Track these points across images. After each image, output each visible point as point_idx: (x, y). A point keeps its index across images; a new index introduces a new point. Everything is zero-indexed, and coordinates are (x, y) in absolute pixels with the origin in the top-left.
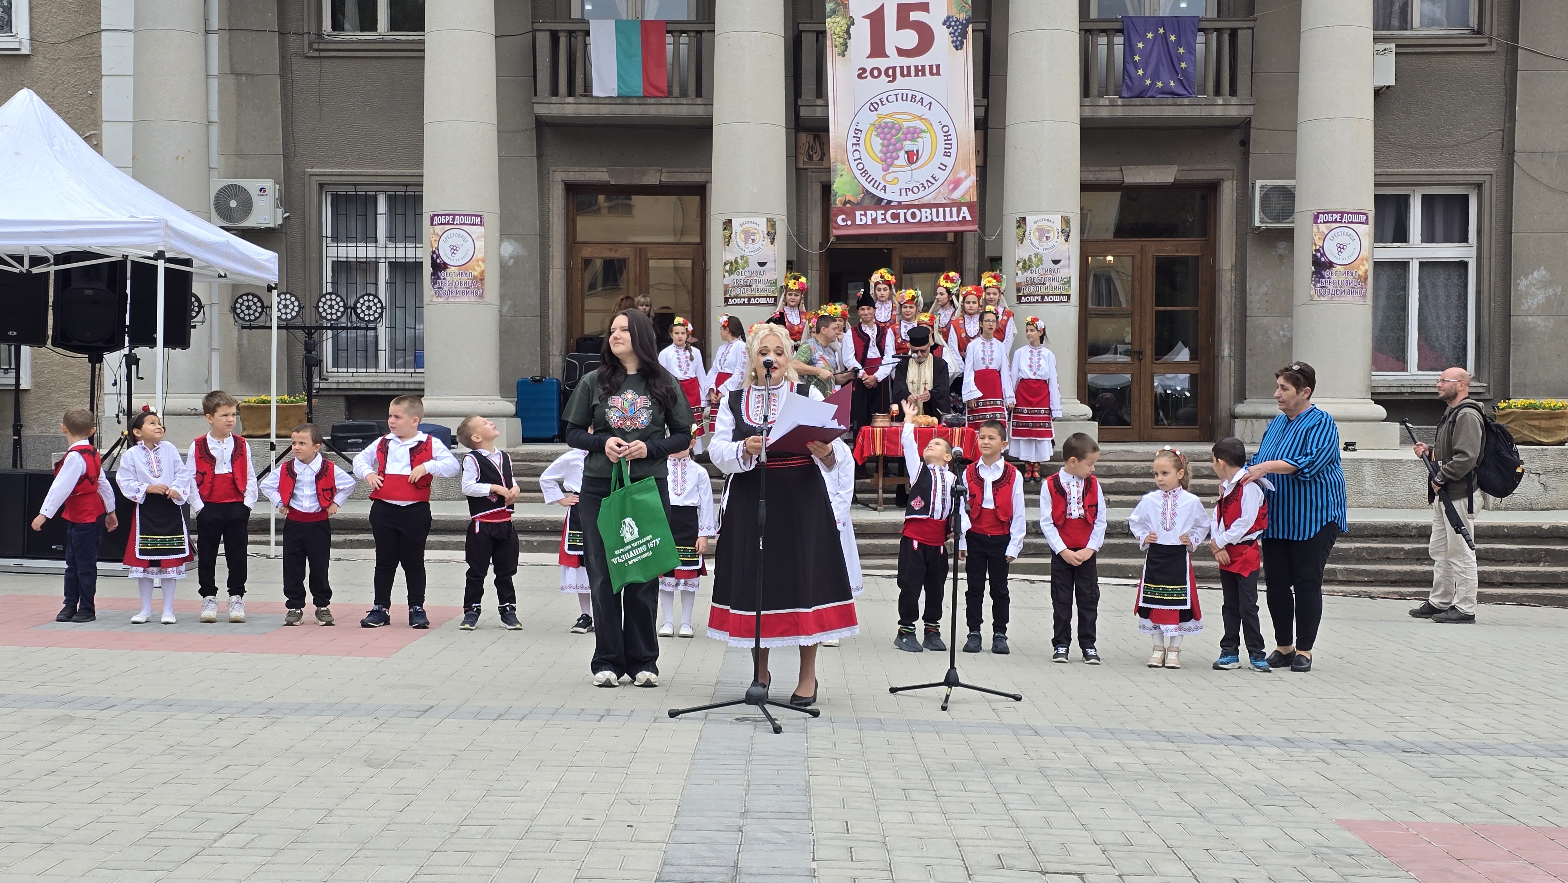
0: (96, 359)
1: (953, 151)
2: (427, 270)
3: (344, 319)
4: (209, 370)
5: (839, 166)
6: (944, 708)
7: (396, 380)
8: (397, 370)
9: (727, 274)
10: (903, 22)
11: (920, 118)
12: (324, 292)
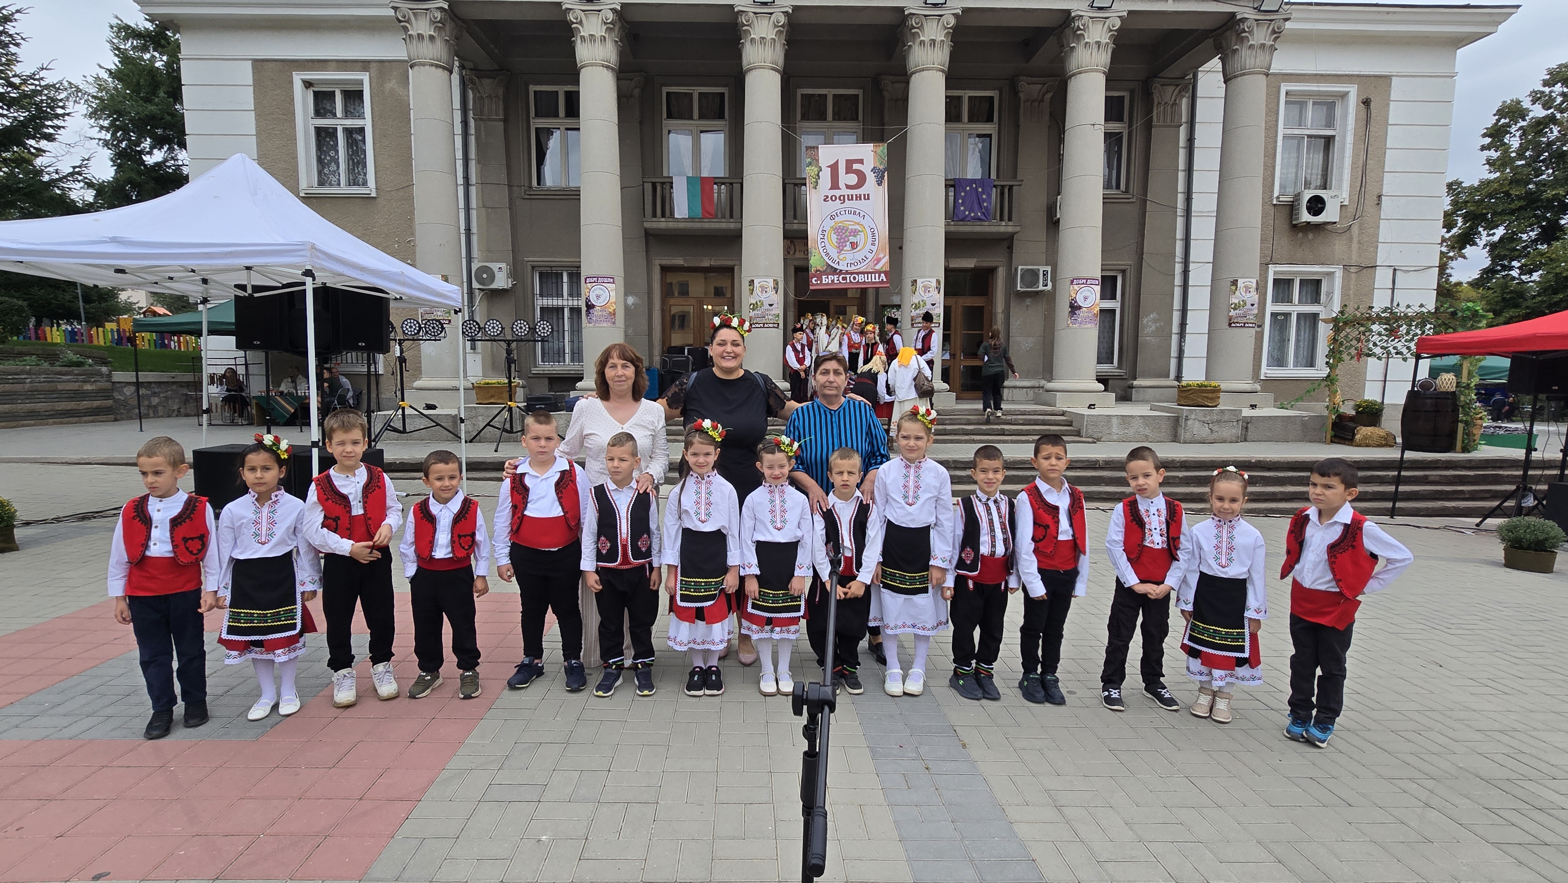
1: (877, 242)
2: (584, 309)
5: (813, 250)
9: (751, 311)
10: (849, 170)
11: (858, 224)
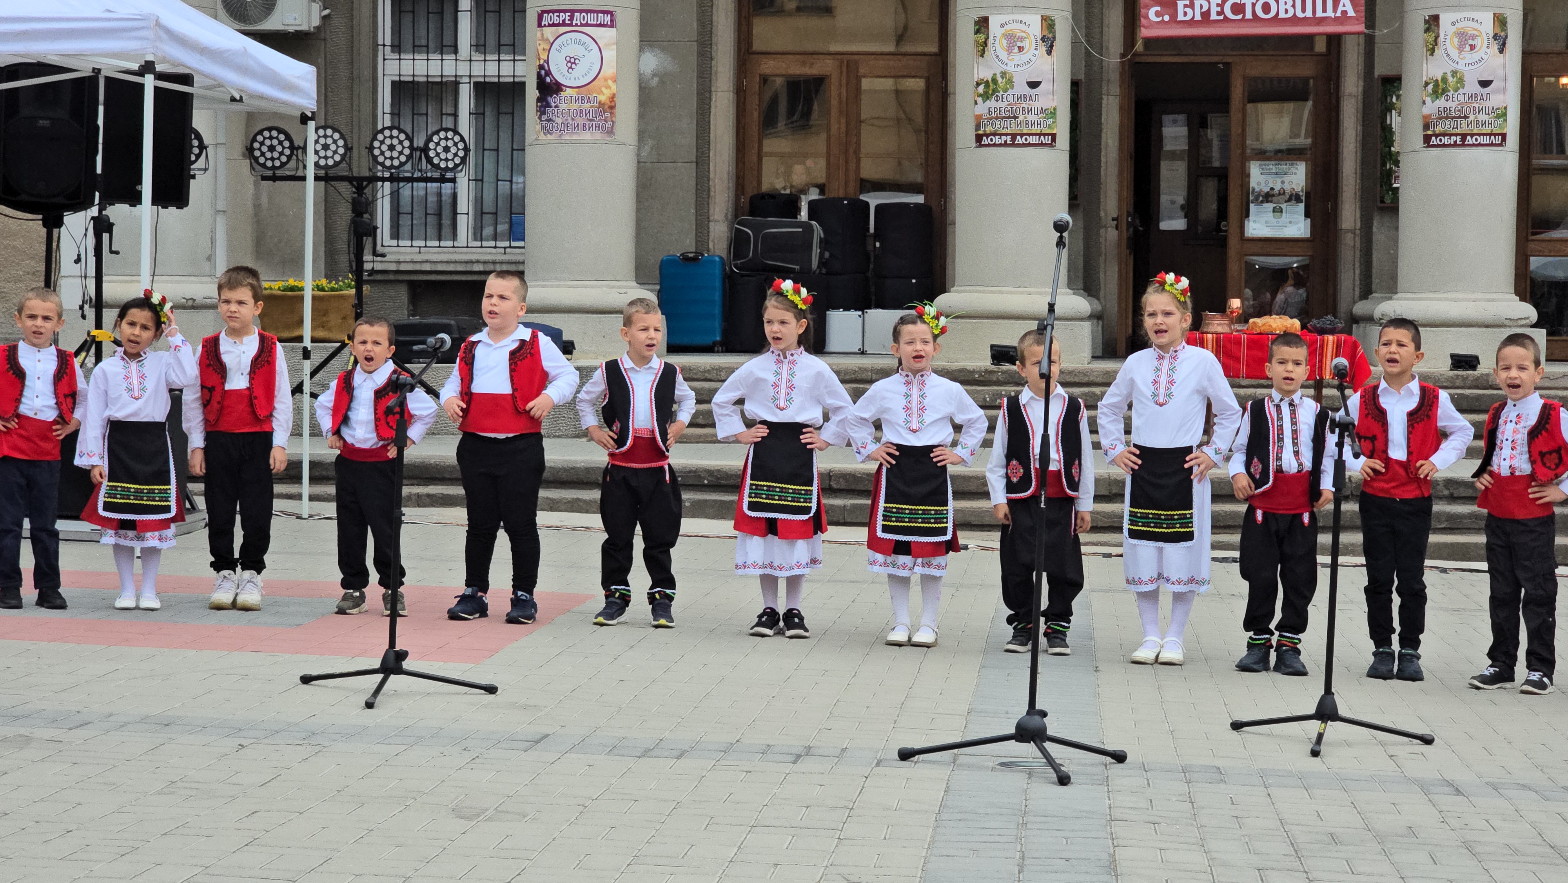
0: (53, 222)
2: (532, 93)
3: (408, 167)
4: (213, 241)
6: (1315, 753)
7: (483, 258)
8: (485, 244)
9: (980, 100)
12: (380, 127)
